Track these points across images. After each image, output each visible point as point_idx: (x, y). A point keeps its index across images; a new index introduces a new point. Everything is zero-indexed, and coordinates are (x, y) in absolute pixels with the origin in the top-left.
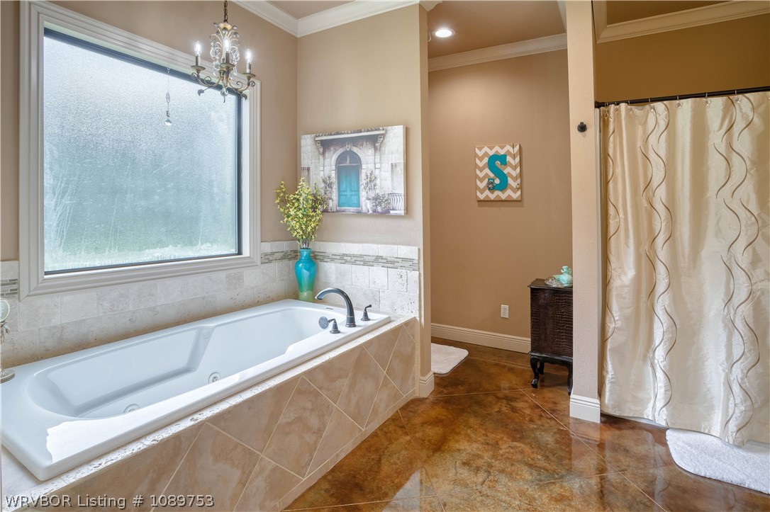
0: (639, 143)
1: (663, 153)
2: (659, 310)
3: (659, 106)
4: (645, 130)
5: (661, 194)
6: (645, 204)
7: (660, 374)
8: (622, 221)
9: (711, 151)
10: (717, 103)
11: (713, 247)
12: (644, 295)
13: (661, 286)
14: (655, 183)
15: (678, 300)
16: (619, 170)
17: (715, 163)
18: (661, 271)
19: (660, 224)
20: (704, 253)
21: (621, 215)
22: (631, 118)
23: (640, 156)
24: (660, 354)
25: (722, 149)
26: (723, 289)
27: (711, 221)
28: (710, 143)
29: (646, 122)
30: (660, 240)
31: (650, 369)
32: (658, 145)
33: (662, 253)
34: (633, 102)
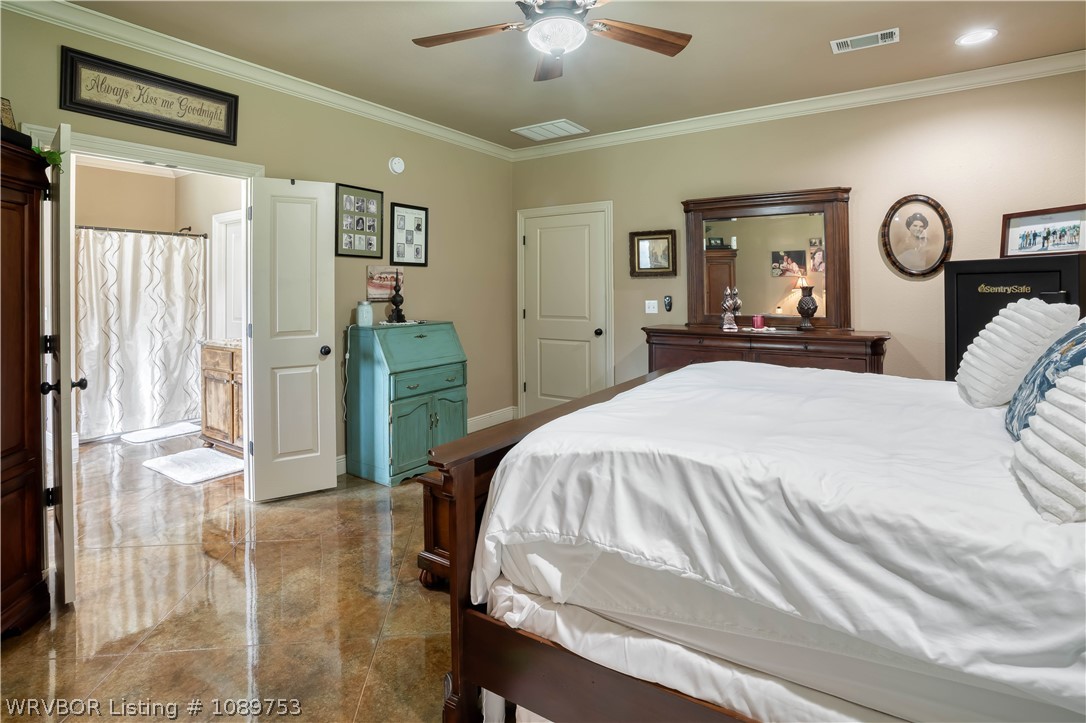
0: (99, 256)
1: (115, 264)
2: (113, 364)
3: (115, 234)
4: (103, 248)
5: (114, 290)
6: (102, 296)
7: (116, 404)
8: (89, 309)
9: (142, 264)
10: (147, 238)
11: (143, 321)
12: (102, 357)
13: (114, 349)
14: (110, 283)
15: (124, 356)
16: (86, 273)
17: (145, 272)
18: (114, 338)
19: (112, 309)
20: (138, 325)
21: (88, 304)
22: (95, 238)
23: (99, 264)
24: (114, 392)
25: (148, 263)
26: (149, 344)
27: (142, 306)
28: (142, 260)
29: (104, 242)
30: (112, 320)
31: (108, 403)
32: (112, 258)
33: (114, 327)
34: (97, 229)
